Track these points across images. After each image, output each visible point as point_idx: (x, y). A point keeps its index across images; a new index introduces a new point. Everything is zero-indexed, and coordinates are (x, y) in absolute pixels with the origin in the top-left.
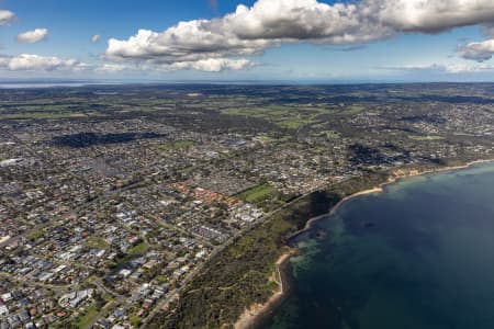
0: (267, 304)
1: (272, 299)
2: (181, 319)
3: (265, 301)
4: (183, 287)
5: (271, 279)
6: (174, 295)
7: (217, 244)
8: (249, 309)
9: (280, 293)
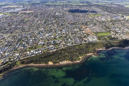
0: (72, 62)
1: (75, 62)
2: (52, 55)
3: (72, 61)
4: (58, 50)
5: (80, 57)
6: (55, 50)
7: (75, 43)
8: (66, 61)
9: (79, 62)
